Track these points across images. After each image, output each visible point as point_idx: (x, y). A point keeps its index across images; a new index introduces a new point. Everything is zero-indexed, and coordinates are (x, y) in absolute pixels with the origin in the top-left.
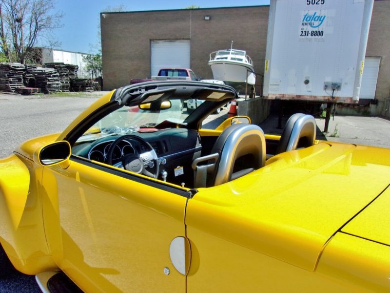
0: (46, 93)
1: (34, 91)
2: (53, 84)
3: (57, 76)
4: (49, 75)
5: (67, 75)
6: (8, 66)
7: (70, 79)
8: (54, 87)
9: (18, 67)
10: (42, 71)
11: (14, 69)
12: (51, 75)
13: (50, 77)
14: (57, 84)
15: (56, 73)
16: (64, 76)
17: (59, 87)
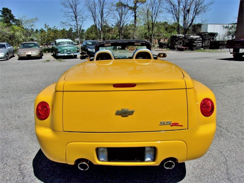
0: (192, 50)
1: (186, 49)
2: (197, 45)
3: (200, 40)
4: (195, 40)
5: (209, 39)
6: (176, 36)
7: (211, 41)
8: (198, 47)
9: (181, 36)
10: (192, 38)
11: (179, 38)
12: (197, 40)
13: (196, 41)
14: (200, 45)
15: (200, 38)
16: (207, 40)
17: (200, 46)
